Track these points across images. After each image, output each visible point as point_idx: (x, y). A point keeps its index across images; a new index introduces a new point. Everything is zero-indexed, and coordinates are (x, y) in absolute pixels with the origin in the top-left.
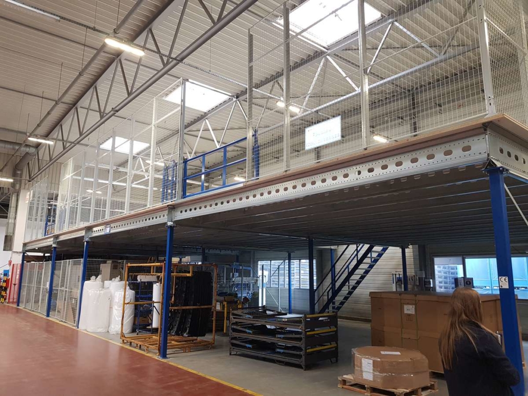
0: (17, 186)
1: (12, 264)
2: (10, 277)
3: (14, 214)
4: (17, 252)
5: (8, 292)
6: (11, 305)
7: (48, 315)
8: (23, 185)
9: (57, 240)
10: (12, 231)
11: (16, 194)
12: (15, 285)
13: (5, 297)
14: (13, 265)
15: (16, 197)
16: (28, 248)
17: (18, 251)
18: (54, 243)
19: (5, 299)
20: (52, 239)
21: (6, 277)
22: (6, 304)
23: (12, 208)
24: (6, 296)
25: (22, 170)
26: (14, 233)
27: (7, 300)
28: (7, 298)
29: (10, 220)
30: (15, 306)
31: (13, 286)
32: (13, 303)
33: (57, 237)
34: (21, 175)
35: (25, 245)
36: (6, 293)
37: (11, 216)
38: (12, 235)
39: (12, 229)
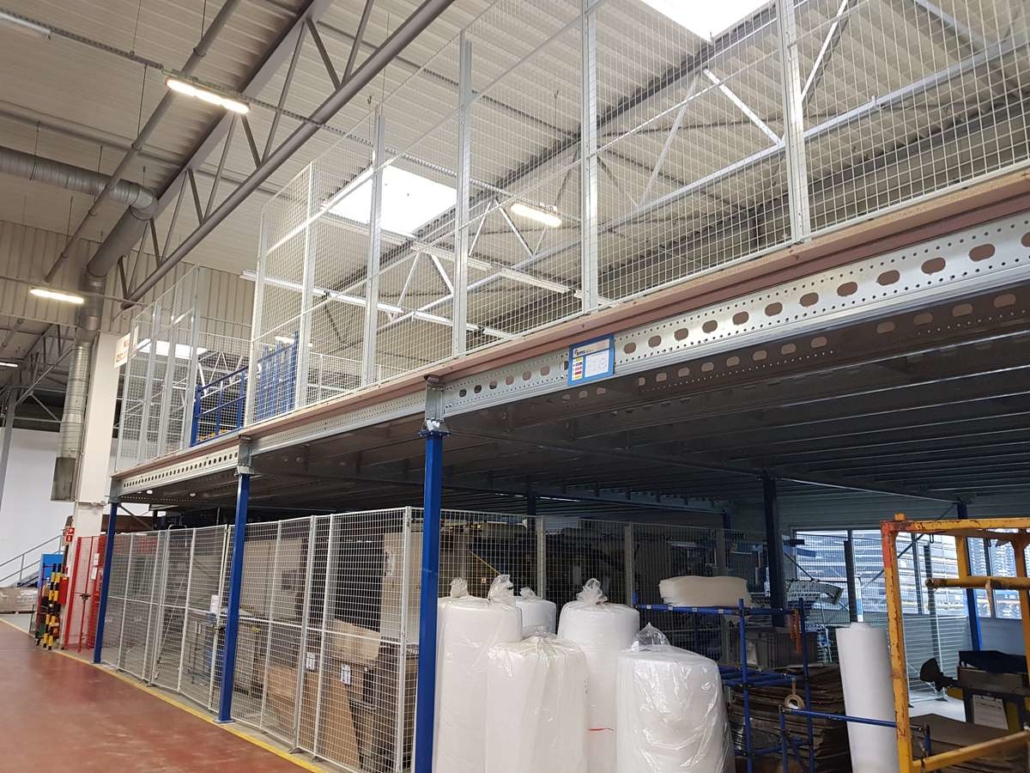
0: (92, 322)
1: (75, 539)
2: (69, 574)
3: (81, 399)
4: (89, 504)
5: (63, 616)
6: (70, 655)
7: (225, 716)
8: (106, 319)
9: (253, 453)
10: (75, 447)
11: (87, 344)
12: (85, 596)
13: (55, 631)
14: (80, 539)
15: (86, 353)
16: (126, 490)
17: (92, 502)
18: (241, 462)
19: (56, 637)
20: (236, 449)
21: (59, 575)
22: (59, 652)
23: (76, 383)
24: (58, 628)
25: (104, 278)
26: (80, 451)
27: (61, 641)
28: (63, 633)
29: (72, 415)
30: (86, 660)
31: (78, 600)
32: (79, 648)
33: (250, 440)
34: (102, 290)
35: (117, 481)
36: (58, 620)
37: (73, 404)
38: (74, 456)
39: (77, 440)
